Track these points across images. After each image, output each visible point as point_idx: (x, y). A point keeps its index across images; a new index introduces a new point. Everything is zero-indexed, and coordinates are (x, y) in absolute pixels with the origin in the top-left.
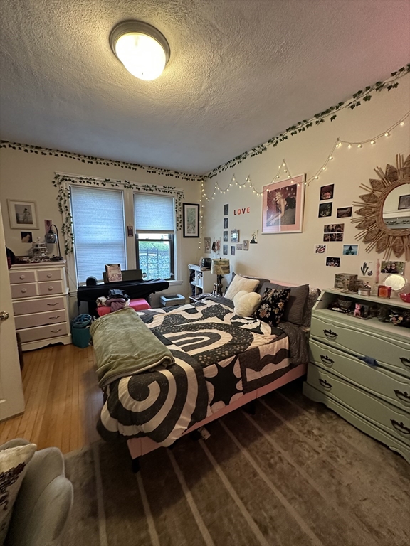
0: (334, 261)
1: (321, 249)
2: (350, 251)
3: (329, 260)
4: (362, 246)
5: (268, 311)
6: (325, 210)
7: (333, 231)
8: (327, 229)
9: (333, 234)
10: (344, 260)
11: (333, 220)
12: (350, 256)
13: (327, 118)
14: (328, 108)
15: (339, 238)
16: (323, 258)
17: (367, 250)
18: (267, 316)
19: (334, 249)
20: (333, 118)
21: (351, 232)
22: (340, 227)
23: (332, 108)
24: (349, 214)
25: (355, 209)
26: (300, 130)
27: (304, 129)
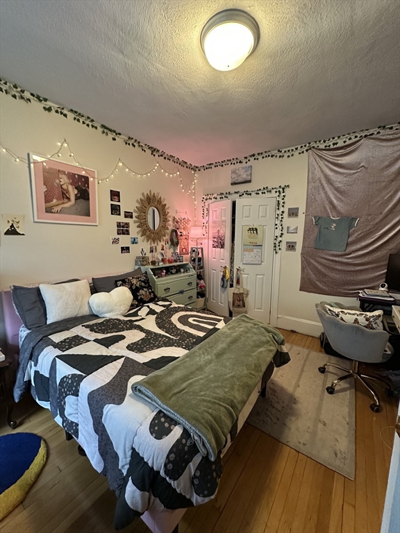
0: (125, 249)
1: (116, 241)
2: (134, 242)
3: (123, 249)
4: (140, 239)
6: (115, 210)
7: (123, 227)
8: (119, 225)
9: (123, 229)
10: (132, 247)
11: (122, 219)
12: (135, 245)
13: (111, 135)
14: (113, 129)
15: (127, 233)
16: (118, 247)
17: (143, 241)
18: (152, 296)
19: (125, 241)
20: (114, 139)
21: (134, 229)
22: (127, 225)
23: (114, 131)
24: (132, 217)
25: (134, 215)
26: (84, 123)
27: (88, 125)
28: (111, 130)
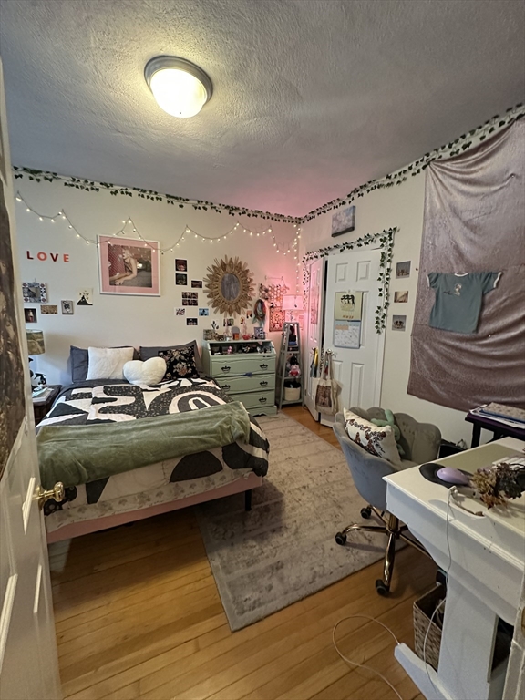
0: (192, 321)
1: (180, 312)
2: (203, 313)
3: (188, 320)
4: (211, 310)
5: (188, 368)
6: (181, 280)
7: (189, 297)
8: (185, 295)
9: (190, 300)
10: (200, 319)
11: (188, 289)
12: (204, 317)
13: (177, 203)
14: (178, 196)
15: (195, 303)
16: (183, 319)
17: (215, 312)
18: (190, 371)
19: (191, 312)
20: (181, 206)
21: (203, 300)
22: (195, 295)
23: (181, 198)
24: (201, 286)
25: (204, 284)
26: (148, 197)
27: (152, 198)
28: (177, 198)
